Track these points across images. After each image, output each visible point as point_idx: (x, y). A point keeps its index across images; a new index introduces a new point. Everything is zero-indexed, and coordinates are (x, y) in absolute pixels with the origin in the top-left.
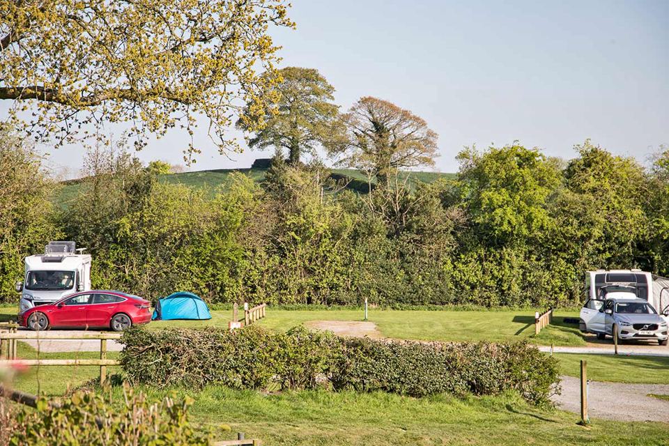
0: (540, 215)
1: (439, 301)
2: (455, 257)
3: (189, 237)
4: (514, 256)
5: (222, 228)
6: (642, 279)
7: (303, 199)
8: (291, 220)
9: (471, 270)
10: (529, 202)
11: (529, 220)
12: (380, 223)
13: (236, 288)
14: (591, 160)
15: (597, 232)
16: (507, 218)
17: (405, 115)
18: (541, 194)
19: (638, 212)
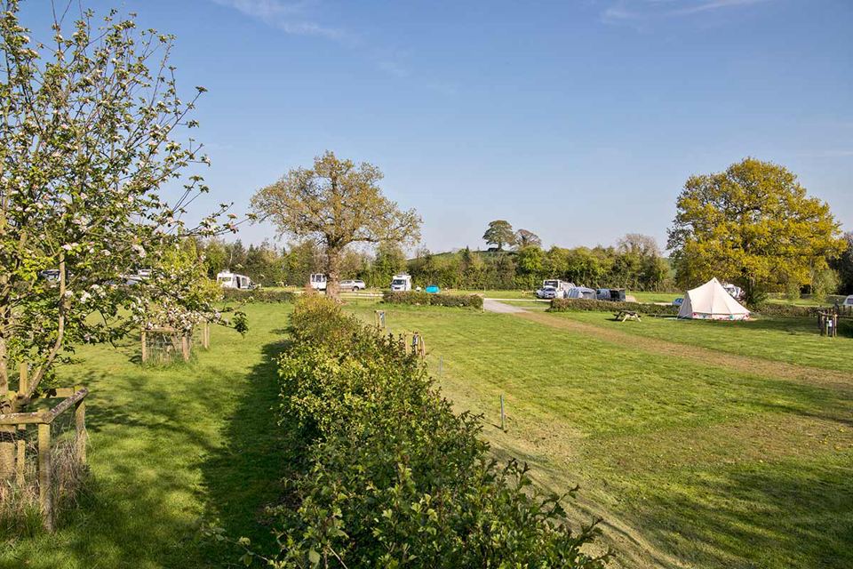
0: (538, 265)
1: (511, 289)
2: (516, 276)
3: (442, 271)
4: (532, 277)
5: (451, 269)
6: (557, 282)
7: (474, 261)
8: (470, 266)
9: (520, 280)
10: (536, 261)
11: (536, 266)
12: (495, 267)
13: (455, 285)
14: (554, 250)
15: (555, 270)
16: (529, 265)
17: (532, 234)
18: (539, 259)
19: (566, 264)
